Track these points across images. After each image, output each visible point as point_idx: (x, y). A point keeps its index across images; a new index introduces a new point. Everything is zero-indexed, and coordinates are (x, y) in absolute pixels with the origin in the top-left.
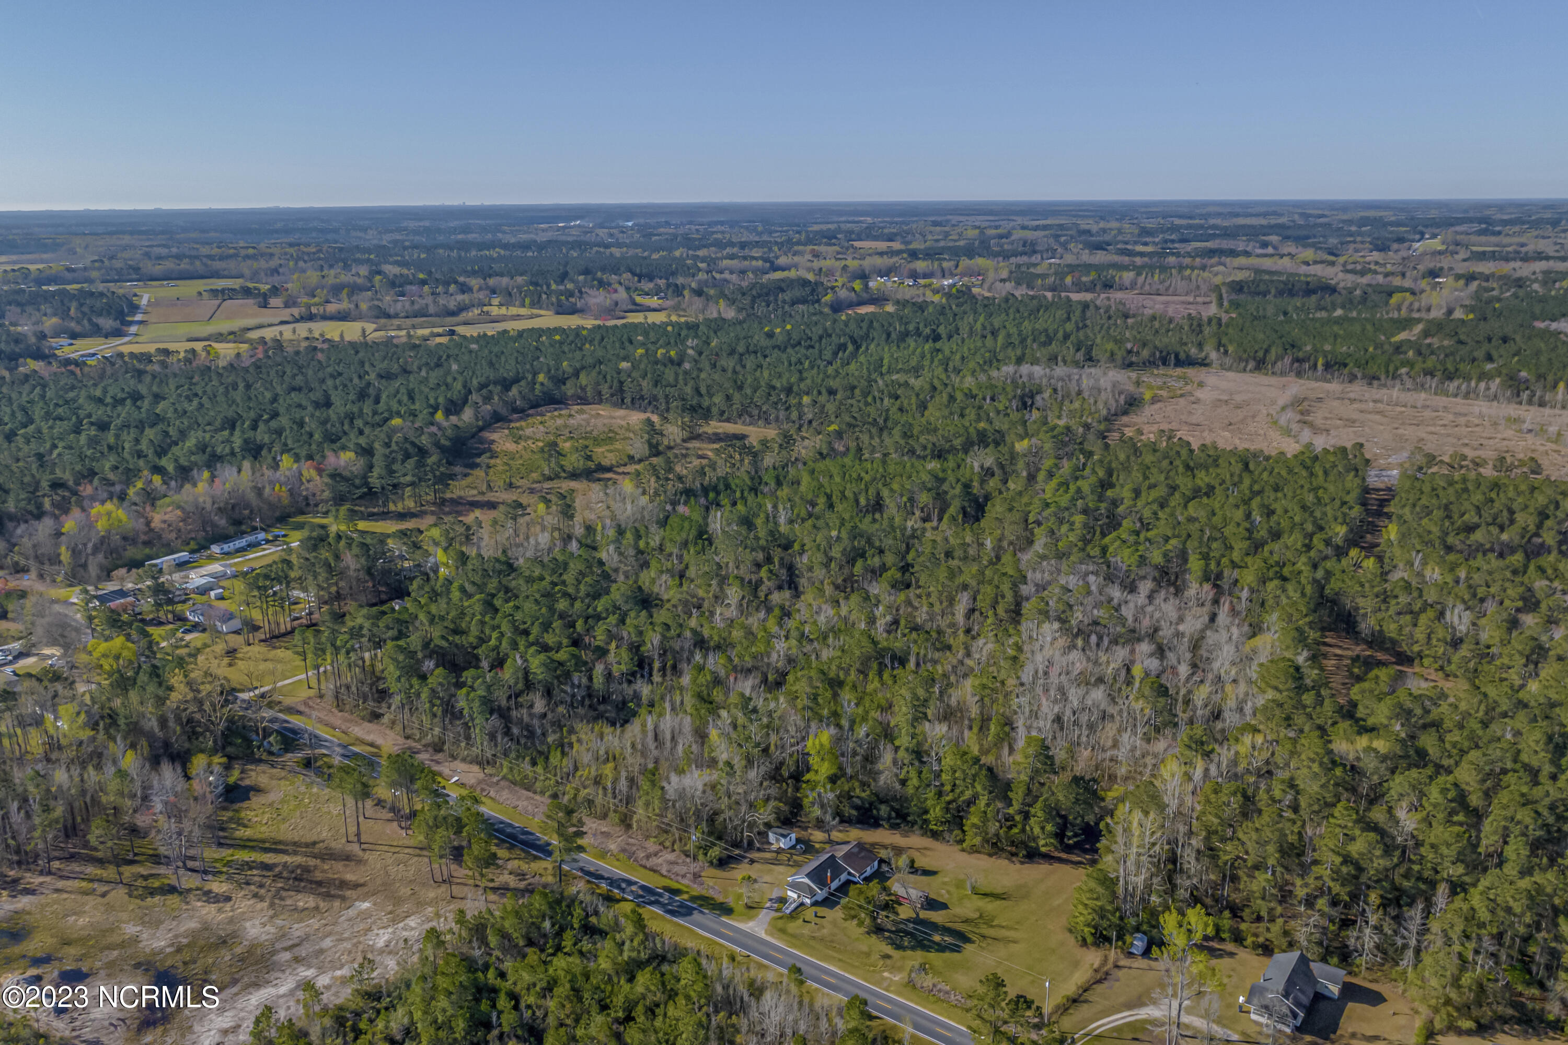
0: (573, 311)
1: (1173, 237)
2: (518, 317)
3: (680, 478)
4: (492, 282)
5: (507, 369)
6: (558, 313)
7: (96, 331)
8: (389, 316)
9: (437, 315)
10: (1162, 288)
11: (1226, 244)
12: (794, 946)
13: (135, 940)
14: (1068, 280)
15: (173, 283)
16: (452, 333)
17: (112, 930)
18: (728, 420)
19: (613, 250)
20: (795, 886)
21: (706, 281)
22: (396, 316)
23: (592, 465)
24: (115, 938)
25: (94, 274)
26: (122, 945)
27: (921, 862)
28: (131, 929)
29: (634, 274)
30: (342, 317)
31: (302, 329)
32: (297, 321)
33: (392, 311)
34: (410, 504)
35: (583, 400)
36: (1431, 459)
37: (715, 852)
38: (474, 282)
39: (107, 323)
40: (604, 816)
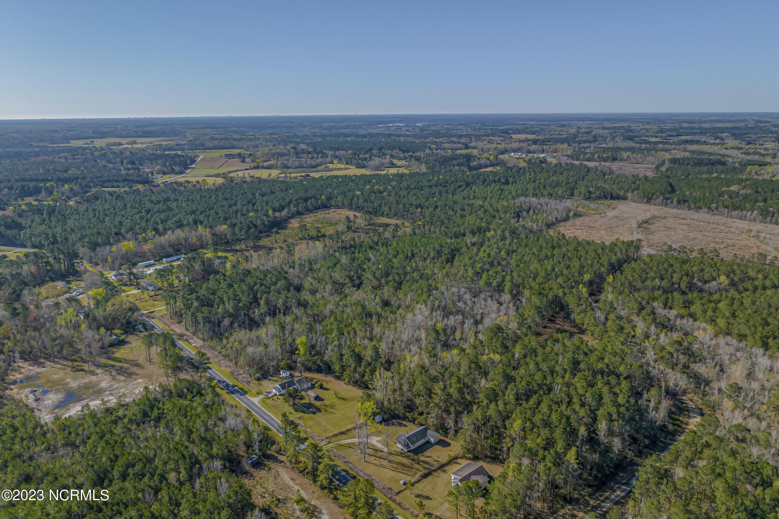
0: (363, 167)
1: (674, 134)
2: (340, 169)
3: (343, 241)
4: (337, 153)
5: (311, 192)
6: (357, 168)
7: (173, 172)
8: (288, 168)
9: (306, 168)
10: (640, 160)
11: (696, 138)
12: (263, 407)
13: (68, 383)
14: (596, 156)
15: (215, 151)
16: (308, 176)
17: (63, 380)
18: (390, 218)
19: (401, 138)
20: (275, 388)
21: (429, 154)
22: (291, 167)
23: (319, 234)
24: (63, 382)
25: (186, 147)
26: (64, 385)
27: (325, 385)
28: (69, 380)
29: (400, 150)
30: (270, 167)
31: (253, 172)
32: (252, 169)
33: (290, 165)
34: (243, 246)
35: (338, 207)
36: (670, 248)
37: (258, 375)
38: (330, 153)
39: (177, 169)
40: (232, 361)
